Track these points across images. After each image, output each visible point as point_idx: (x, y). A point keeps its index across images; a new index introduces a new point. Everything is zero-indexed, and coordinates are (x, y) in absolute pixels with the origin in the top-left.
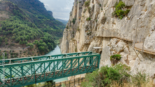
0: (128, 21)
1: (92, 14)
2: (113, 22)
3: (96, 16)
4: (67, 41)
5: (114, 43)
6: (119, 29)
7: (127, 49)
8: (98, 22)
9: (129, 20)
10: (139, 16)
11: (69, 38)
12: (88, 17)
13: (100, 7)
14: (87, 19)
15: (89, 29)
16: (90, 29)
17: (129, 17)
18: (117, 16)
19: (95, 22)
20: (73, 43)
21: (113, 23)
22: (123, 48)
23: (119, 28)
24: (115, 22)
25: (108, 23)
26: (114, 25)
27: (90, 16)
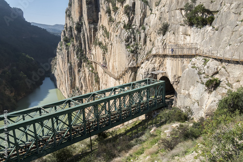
0: (215, 32)
1: (133, 18)
2: (185, 32)
3: (142, 21)
4: (69, 64)
5: (200, 64)
6: (198, 43)
7: (223, 70)
8: (146, 30)
9: (217, 32)
10: (233, 27)
11: (72, 58)
12: (126, 22)
13: (148, 7)
14: (125, 27)
15: (131, 42)
16: (133, 43)
17: (216, 27)
18: (191, 25)
19: (142, 31)
20: (90, 69)
21: (186, 34)
22: (217, 69)
23: (199, 41)
24: (189, 33)
25: (174, 33)
26: (188, 37)
27: (129, 21)
